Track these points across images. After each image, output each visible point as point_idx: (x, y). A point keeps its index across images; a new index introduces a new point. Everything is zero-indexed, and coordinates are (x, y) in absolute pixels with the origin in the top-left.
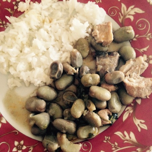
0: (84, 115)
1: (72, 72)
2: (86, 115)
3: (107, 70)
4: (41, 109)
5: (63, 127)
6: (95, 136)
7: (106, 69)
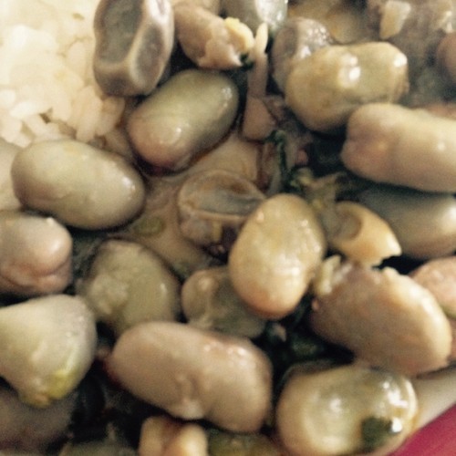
0: (325, 287)
1: (228, 43)
2: (338, 290)
3: (441, 23)
4: (38, 273)
5: (181, 378)
6: (401, 439)
7: (439, 17)
